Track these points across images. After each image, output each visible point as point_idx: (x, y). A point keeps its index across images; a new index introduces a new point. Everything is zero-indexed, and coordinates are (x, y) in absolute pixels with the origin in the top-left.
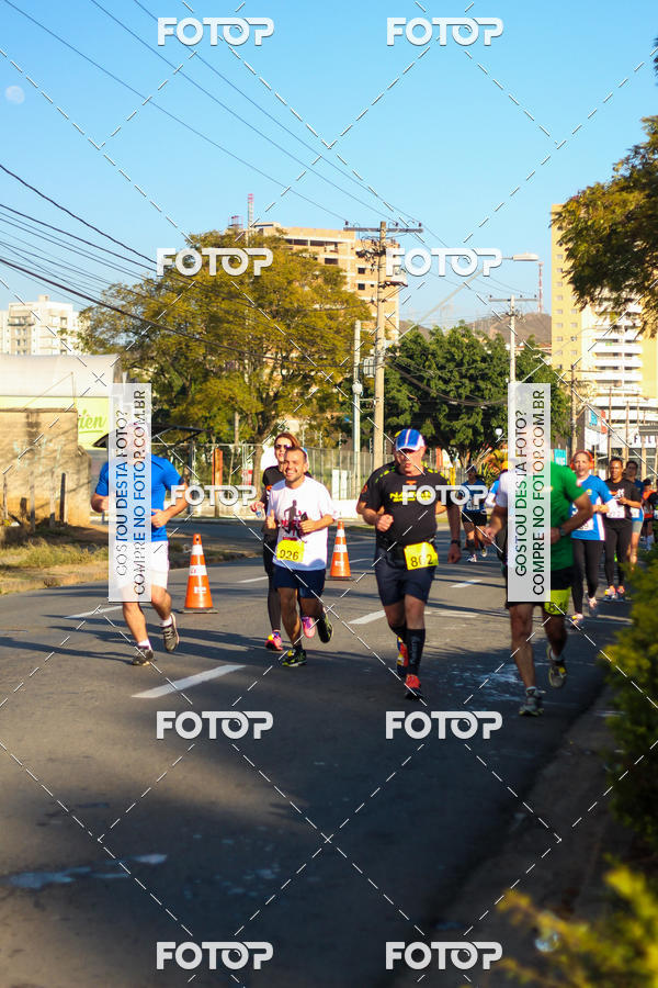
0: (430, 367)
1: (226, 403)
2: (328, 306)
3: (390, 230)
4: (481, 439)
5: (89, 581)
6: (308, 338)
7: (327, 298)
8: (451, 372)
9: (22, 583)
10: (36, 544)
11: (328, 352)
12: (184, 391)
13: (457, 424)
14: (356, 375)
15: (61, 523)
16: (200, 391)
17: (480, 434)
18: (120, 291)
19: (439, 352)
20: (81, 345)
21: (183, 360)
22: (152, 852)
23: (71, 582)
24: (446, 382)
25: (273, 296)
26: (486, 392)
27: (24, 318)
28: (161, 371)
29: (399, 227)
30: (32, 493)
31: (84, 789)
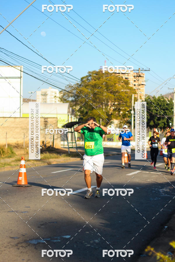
0: (152, 107)
1: (98, 116)
2: (125, 90)
3: (141, 70)
4: (166, 126)
5: (59, 163)
6: (120, 99)
7: (125, 88)
8: (158, 108)
9: (41, 163)
10: (46, 153)
11: (125, 102)
12: (87, 113)
13: (160, 122)
14: (132, 109)
15: (53, 148)
16: (91, 113)
17: (166, 125)
18: (70, 86)
19: (155, 103)
20: (60, 100)
21: (86, 105)
22: (67, 235)
23: (54, 163)
24: (157, 110)
25: (110, 88)
26: (168, 114)
27: (45, 93)
28: (81, 108)
29: (144, 70)
30: (45, 140)
31: (51, 218)
